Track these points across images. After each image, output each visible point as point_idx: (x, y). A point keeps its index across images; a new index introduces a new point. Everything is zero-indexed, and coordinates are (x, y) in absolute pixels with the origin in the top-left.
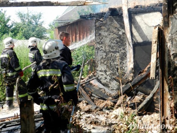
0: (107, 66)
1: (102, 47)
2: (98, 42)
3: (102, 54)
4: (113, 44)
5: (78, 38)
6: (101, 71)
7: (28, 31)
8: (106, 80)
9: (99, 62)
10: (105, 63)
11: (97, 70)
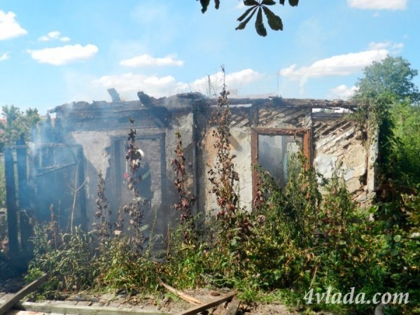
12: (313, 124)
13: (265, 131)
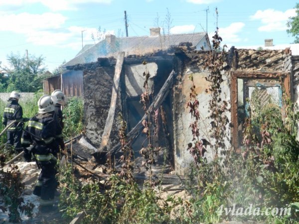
0: (98, 123)
1: (91, 102)
2: (87, 97)
3: (92, 110)
4: (104, 99)
5: (72, 91)
6: (91, 130)
7: (24, 81)
8: (97, 140)
9: (89, 120)
10: (96, 120)
11: (87, 129)
12: (293, 67)
13: (244, 74)
